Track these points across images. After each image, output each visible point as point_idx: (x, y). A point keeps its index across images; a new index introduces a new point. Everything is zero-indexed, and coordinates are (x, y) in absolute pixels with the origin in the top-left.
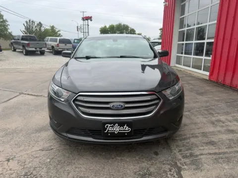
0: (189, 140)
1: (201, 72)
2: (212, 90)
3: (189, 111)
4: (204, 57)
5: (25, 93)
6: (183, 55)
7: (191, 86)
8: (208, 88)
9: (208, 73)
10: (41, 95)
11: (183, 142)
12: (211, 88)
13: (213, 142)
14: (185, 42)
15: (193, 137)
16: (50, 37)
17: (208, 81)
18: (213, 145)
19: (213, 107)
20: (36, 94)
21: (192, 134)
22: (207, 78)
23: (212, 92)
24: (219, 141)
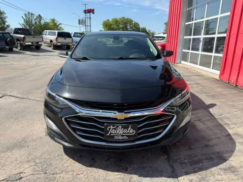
0: (201, 165)
1: (210, 70)
2: (224, 93)
3: (200, 120)
4: (213, 54)
5: (9, 94)
6: (190, 51)
7: (200, 87)
8: (219, 90)
9: (218, 72)
10: (26, 97)
11: (194, 166)
12: (223, 90)
13: (233, 167)
14: (192, 37)
15: (206, 159)
16: (48, 31)
17: (218, 80)
18: (233, 172)
19: (228, 115)
20: (21, 96)
21: (205, 154)
22: (218, 77)
23: (225, 95)
24: (241, 167)
